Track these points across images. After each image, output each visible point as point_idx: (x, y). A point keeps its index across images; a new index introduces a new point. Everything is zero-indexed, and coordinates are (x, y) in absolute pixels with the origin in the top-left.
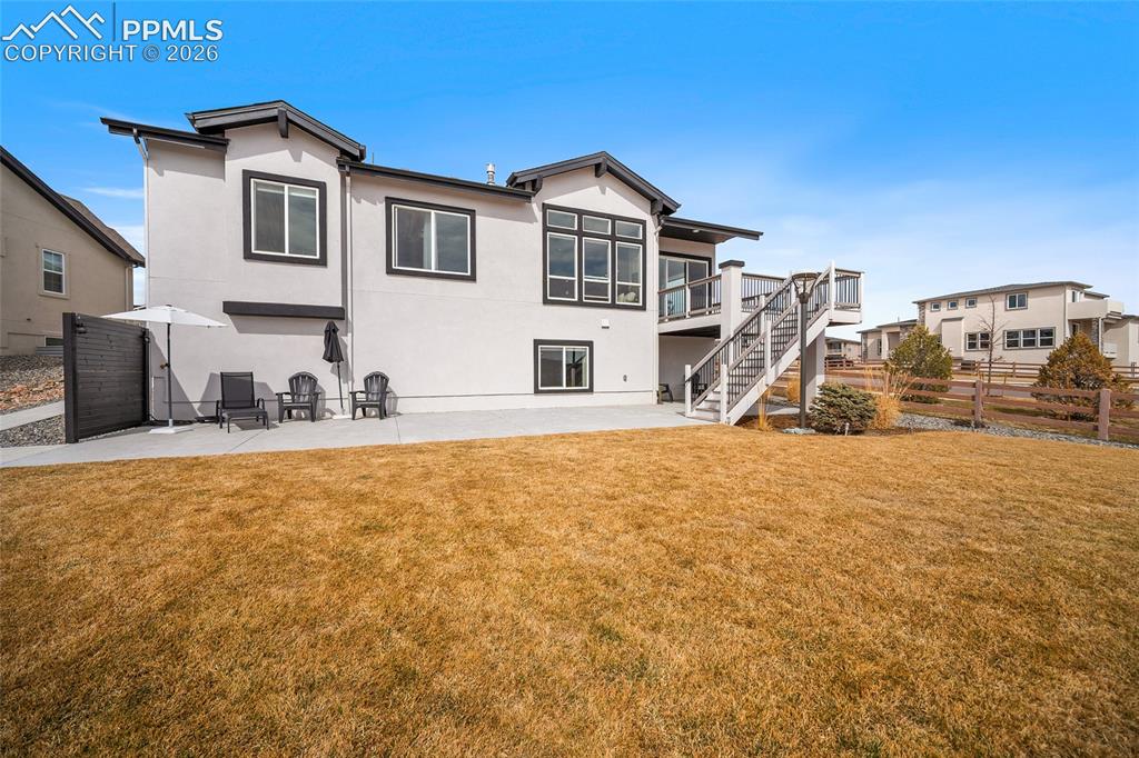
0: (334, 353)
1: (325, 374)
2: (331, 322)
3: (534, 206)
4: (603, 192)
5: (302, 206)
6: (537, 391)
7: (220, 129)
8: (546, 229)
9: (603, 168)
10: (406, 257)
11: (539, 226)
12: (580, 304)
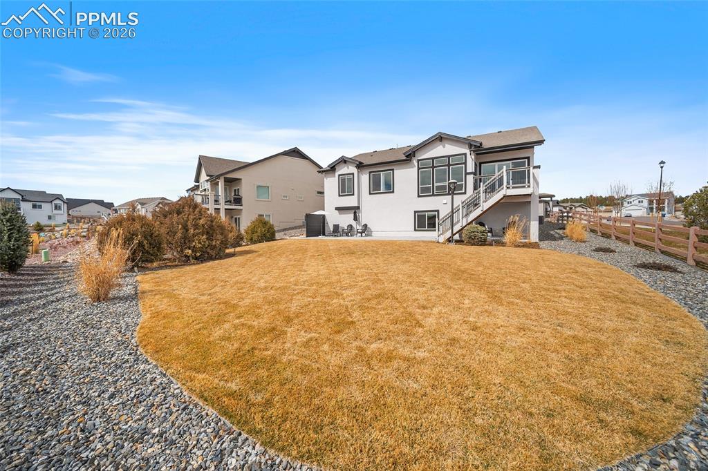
0: (355, 219)
1: (354, 224)
2: (355, 210)
3: (415, 161)
4: (444, 147)
5: (349, 179)
6: (415, 230)
7: (334, 166)
8: (419, 169)
9: (440, 138)
10: (375, 188)
11: (416, 168)
12: (433, 195)
